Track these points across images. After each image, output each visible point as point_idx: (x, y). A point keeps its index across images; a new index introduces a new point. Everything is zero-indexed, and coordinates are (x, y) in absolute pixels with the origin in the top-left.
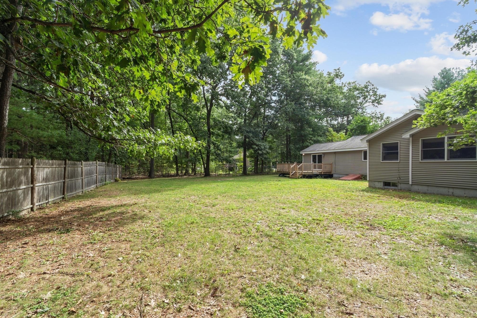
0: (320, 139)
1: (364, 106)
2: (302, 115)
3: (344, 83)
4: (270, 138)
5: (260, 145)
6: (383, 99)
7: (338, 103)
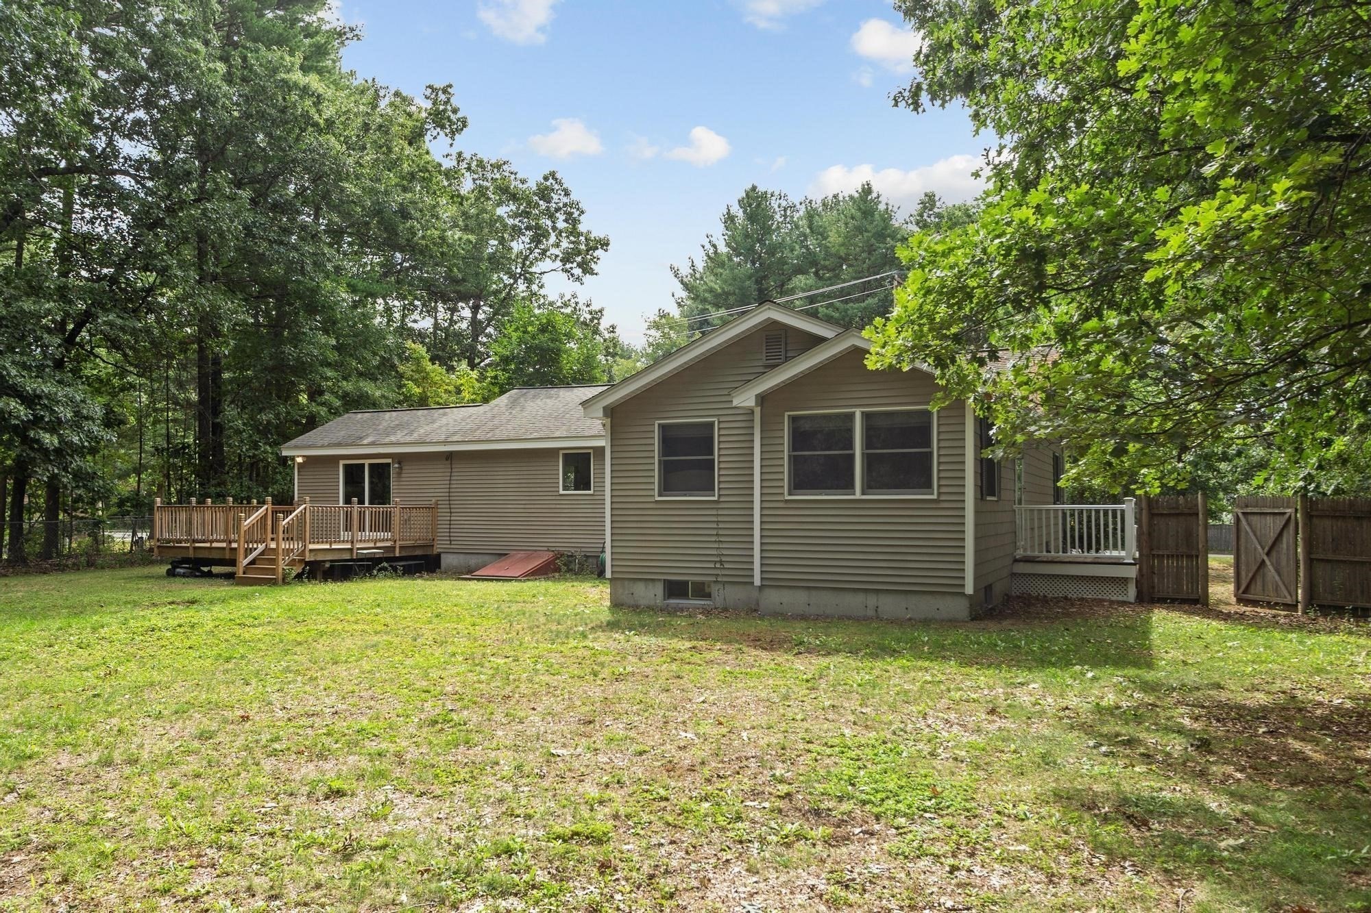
0: (373, 390)
1: (533, 269)
2: (290, 266)
3: (467, 155)
4: (104, 361)
5: (48, 396)
6: (599, 253)
7: (443, 238)
